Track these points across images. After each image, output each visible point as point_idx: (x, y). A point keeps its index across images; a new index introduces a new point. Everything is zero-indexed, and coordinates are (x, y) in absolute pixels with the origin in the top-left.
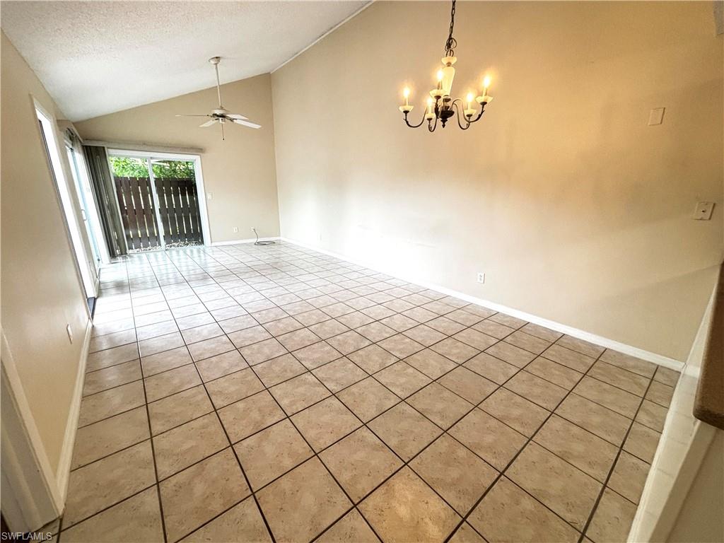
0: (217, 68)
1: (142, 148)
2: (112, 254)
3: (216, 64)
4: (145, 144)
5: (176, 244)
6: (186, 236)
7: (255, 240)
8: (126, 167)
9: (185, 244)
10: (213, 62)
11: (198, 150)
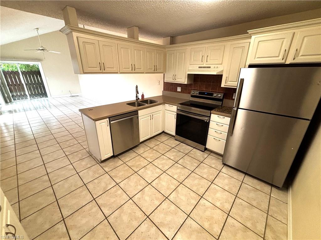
0: (38, 32)
1: (13, 60)
2: (6, 102)
3: (37, 31)
4: (14, 58)
5: (36, 98)
6: (40, 94)
7: (70, 95)
8: (9, 66)
9: (40, 98)
10: (36, 30)
11: (39, 60)
